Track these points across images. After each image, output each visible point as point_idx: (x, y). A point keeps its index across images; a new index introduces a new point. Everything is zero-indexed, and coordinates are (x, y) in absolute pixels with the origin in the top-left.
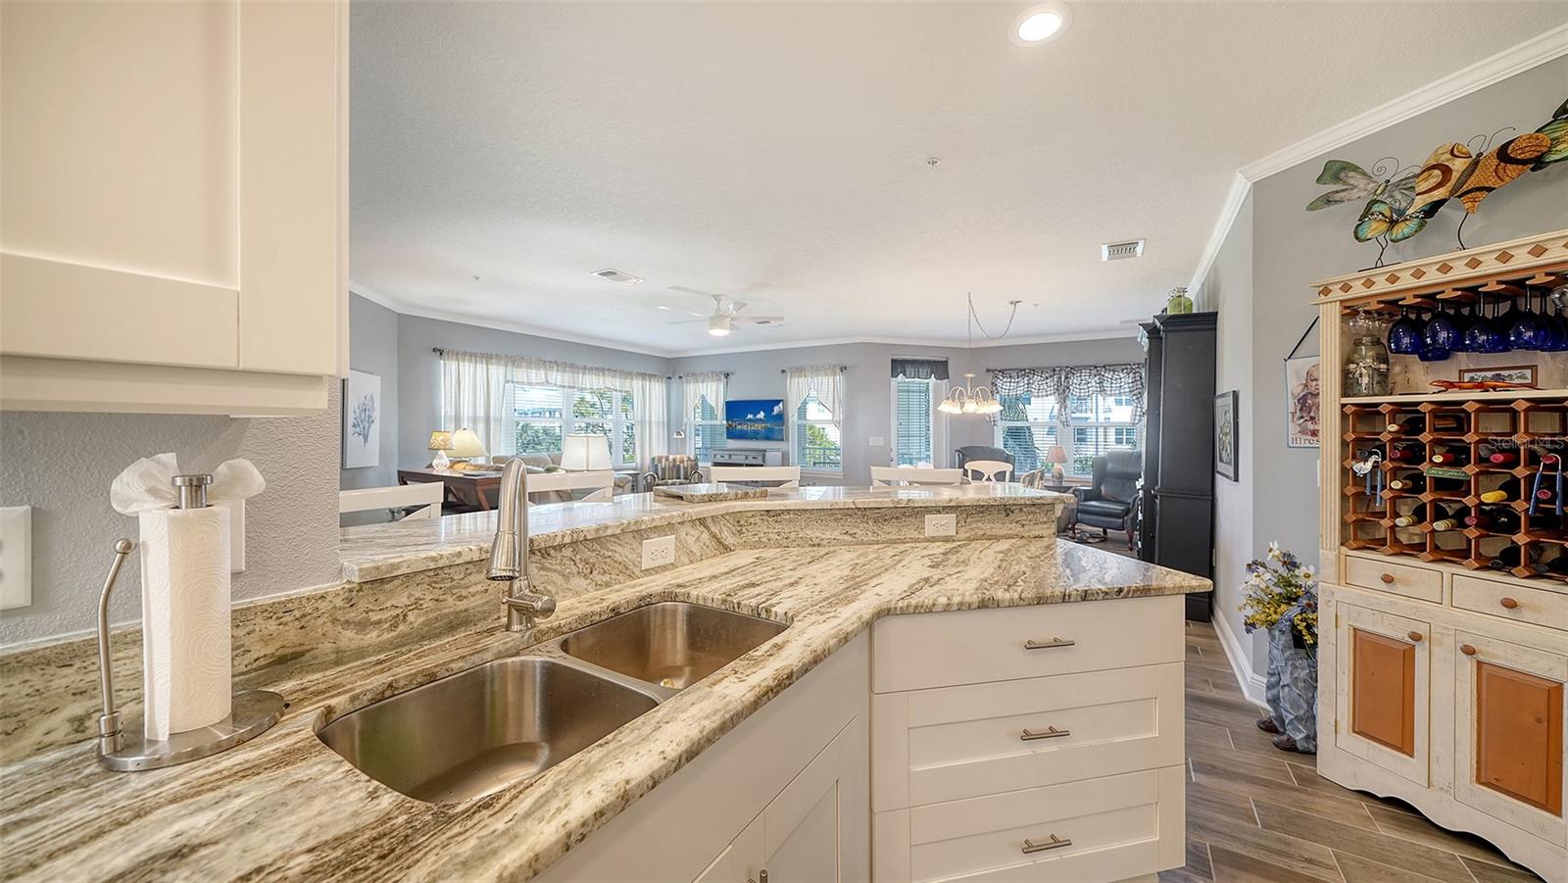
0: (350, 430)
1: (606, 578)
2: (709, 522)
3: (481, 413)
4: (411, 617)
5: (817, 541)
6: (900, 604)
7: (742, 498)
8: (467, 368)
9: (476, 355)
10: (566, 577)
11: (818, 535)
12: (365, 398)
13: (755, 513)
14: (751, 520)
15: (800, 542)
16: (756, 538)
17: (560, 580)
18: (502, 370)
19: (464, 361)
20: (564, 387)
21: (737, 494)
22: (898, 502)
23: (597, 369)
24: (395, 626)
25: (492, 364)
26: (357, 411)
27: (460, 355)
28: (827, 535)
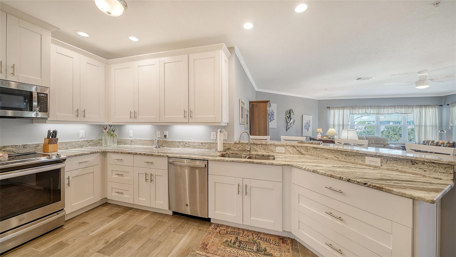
0: (304, 128)
1: (268, 151)
2: (296, 147)
3: (341, 123)
4: (240, 148)
5: (327, 157)
6: (295, 165)
7: (311, 144)
8: (337, 111)
9: (340, 107)
10: (260, 149)
11: (327, 156)
12: (308, 121)
13: (311, 147)
14: (310, 149)
15: (322, 157)
16: (311, 153)
17: (259, 149)
18: (348, 111)
19: (336, 109)
20: (374, 114)
21: (309, 143)
22: (353, 150)
23: (391, 106)
24: (238, 149)
25: (345, 109)
26: (305, 124)
27: (334, 108)
28: (330, 156)
